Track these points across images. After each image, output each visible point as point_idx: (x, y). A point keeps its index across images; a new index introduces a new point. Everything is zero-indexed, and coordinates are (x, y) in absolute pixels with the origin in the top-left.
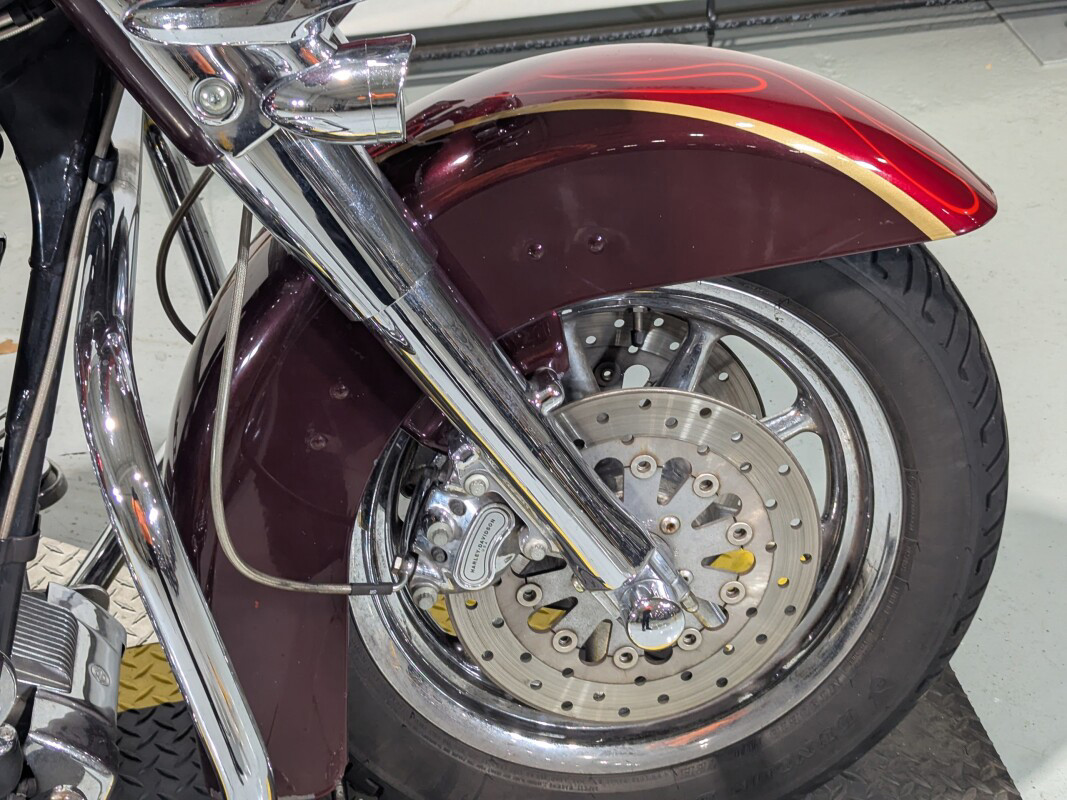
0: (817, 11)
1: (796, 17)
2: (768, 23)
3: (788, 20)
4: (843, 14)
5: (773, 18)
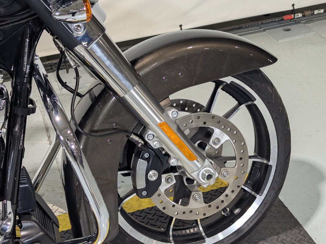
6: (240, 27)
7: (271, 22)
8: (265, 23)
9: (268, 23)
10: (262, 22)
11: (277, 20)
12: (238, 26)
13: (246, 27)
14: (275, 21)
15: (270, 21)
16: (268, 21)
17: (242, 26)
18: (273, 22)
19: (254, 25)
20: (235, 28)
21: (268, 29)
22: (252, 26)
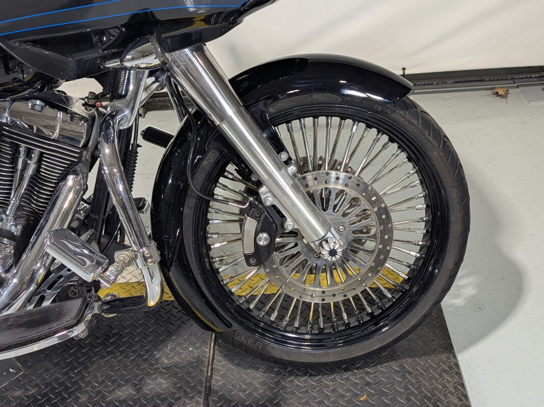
0: (443, 81)
1: (435, 83)
2: (424, 85)
3: (432, 84)
4: (453, 83)
5: (426, 83)
6: (482, 79)
7: (525, 78)
8: (516, 79)
9: (522, 78)
10: (513, 77)
11: (534, 76)
12: (479, 78)
13: (490, 80)
14: (530, 77)
15: (524, 76)
16: (521, 77)
17: (484, 79)
18: (528, 78)
19: (501, 80)
20: (475, 79)
21: (522, 86)
22: (497, 80)
